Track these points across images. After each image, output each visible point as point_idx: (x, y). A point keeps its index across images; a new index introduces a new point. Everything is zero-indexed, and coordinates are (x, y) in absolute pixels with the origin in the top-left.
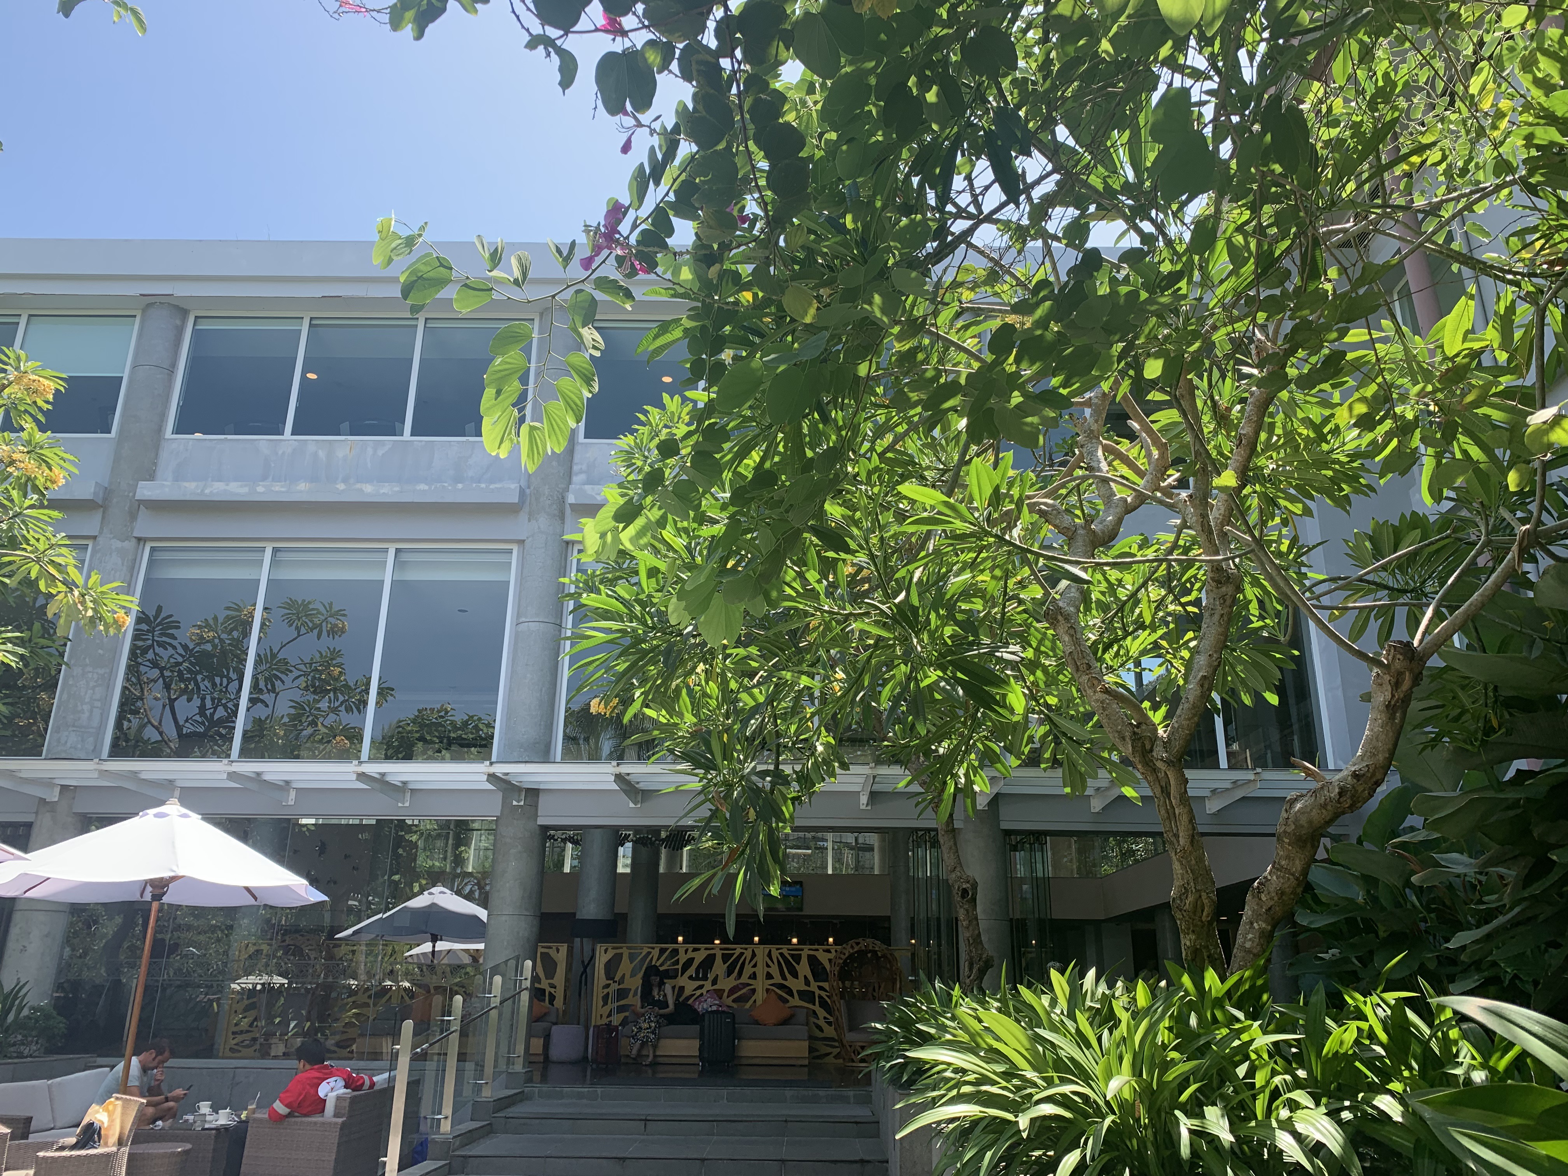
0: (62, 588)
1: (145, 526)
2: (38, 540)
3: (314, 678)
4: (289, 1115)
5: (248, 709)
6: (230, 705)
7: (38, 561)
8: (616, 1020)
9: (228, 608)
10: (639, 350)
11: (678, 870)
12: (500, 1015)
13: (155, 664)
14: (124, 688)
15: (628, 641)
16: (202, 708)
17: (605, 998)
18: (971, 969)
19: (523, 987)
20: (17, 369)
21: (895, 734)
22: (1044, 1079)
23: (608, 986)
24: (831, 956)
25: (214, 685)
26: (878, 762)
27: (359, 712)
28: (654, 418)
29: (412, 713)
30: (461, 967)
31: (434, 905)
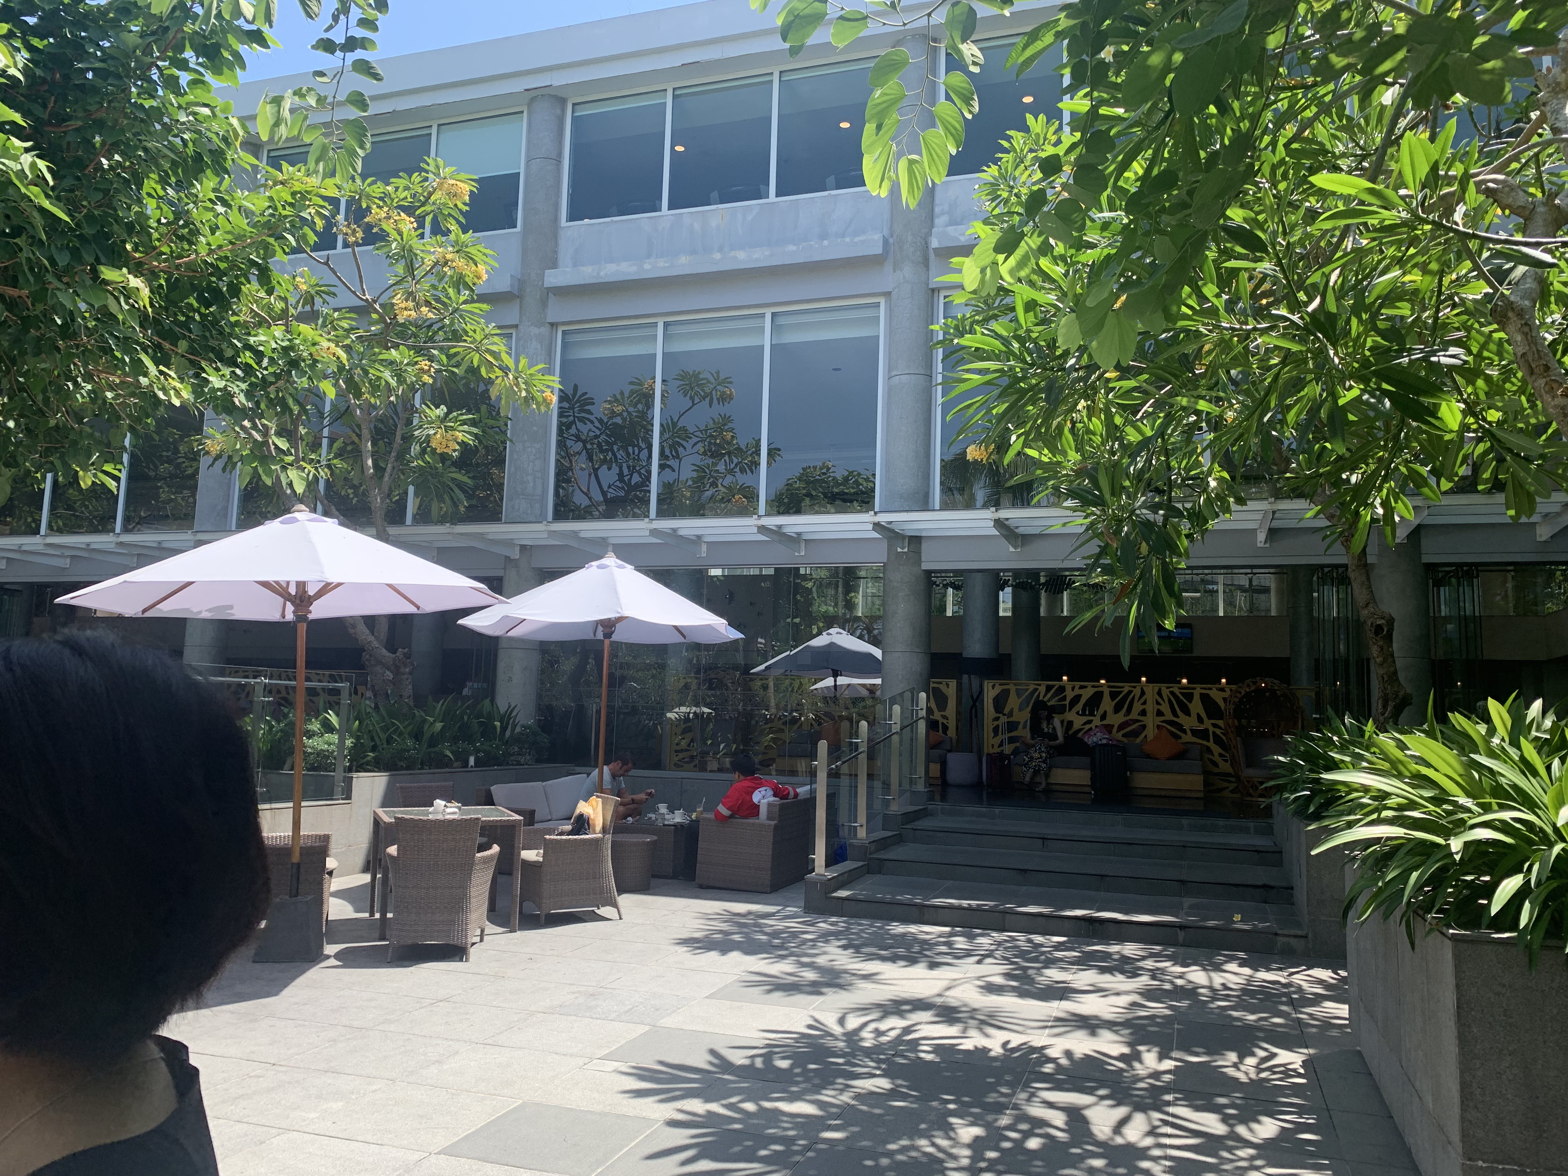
0: (499, 373)
1: (557, 311)
2: (475, 331)
3: (710, 443)
4: (731, 817)
5: (659, 473)
6: (643, 471)
7: (477, 350)
8: (1008, 749)
9: (631, 383)
10: (1008, 65)
11: (1058, 614)
12: (901, 741)
13: (578, 438)
14: (557, 461)
15: (1005, 381)
16: (621, 475)
17: (996, 730)
18: (1385, 707)
19: (920, 716)
20: (437, 175)
21: (1299, 464)
22: (1478, 805)
23: (997, 719)
24: (1227, 694)
25: (628, 454)
26: (1278, 495)
27: (752, 472)
28: (1018, 143)
29: (798, 472)
30: (863, 699)
31: (832, 644)
